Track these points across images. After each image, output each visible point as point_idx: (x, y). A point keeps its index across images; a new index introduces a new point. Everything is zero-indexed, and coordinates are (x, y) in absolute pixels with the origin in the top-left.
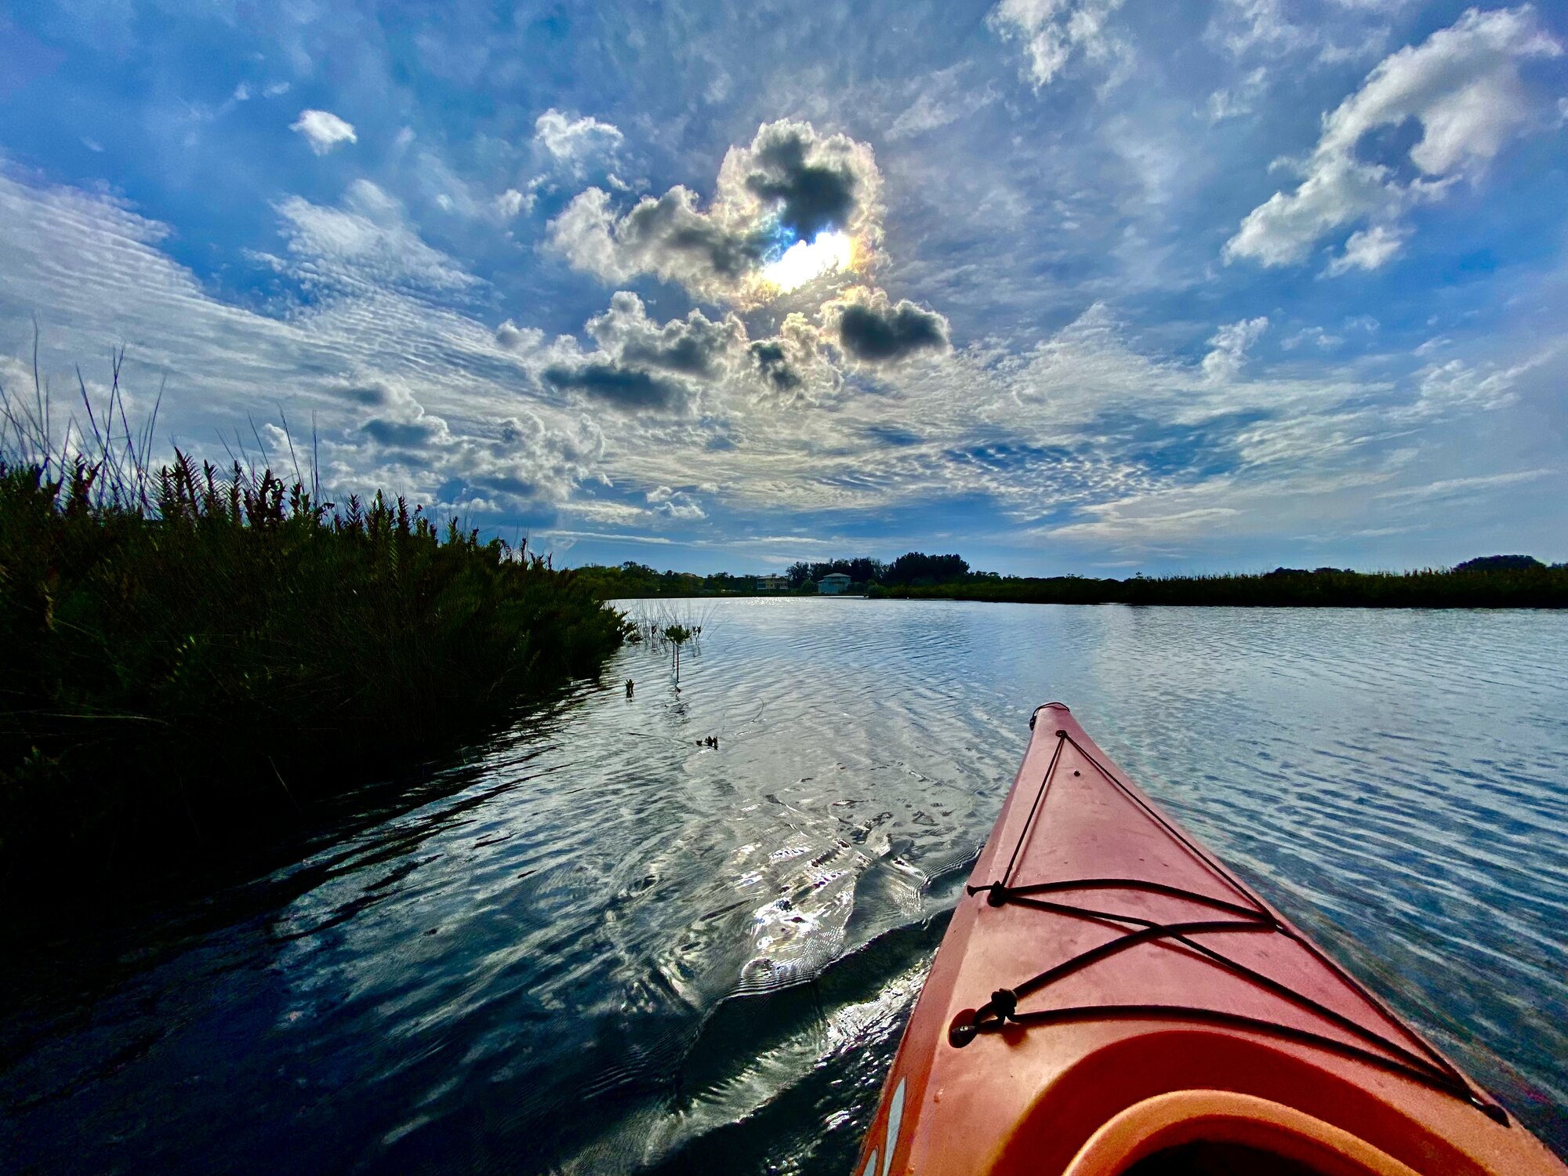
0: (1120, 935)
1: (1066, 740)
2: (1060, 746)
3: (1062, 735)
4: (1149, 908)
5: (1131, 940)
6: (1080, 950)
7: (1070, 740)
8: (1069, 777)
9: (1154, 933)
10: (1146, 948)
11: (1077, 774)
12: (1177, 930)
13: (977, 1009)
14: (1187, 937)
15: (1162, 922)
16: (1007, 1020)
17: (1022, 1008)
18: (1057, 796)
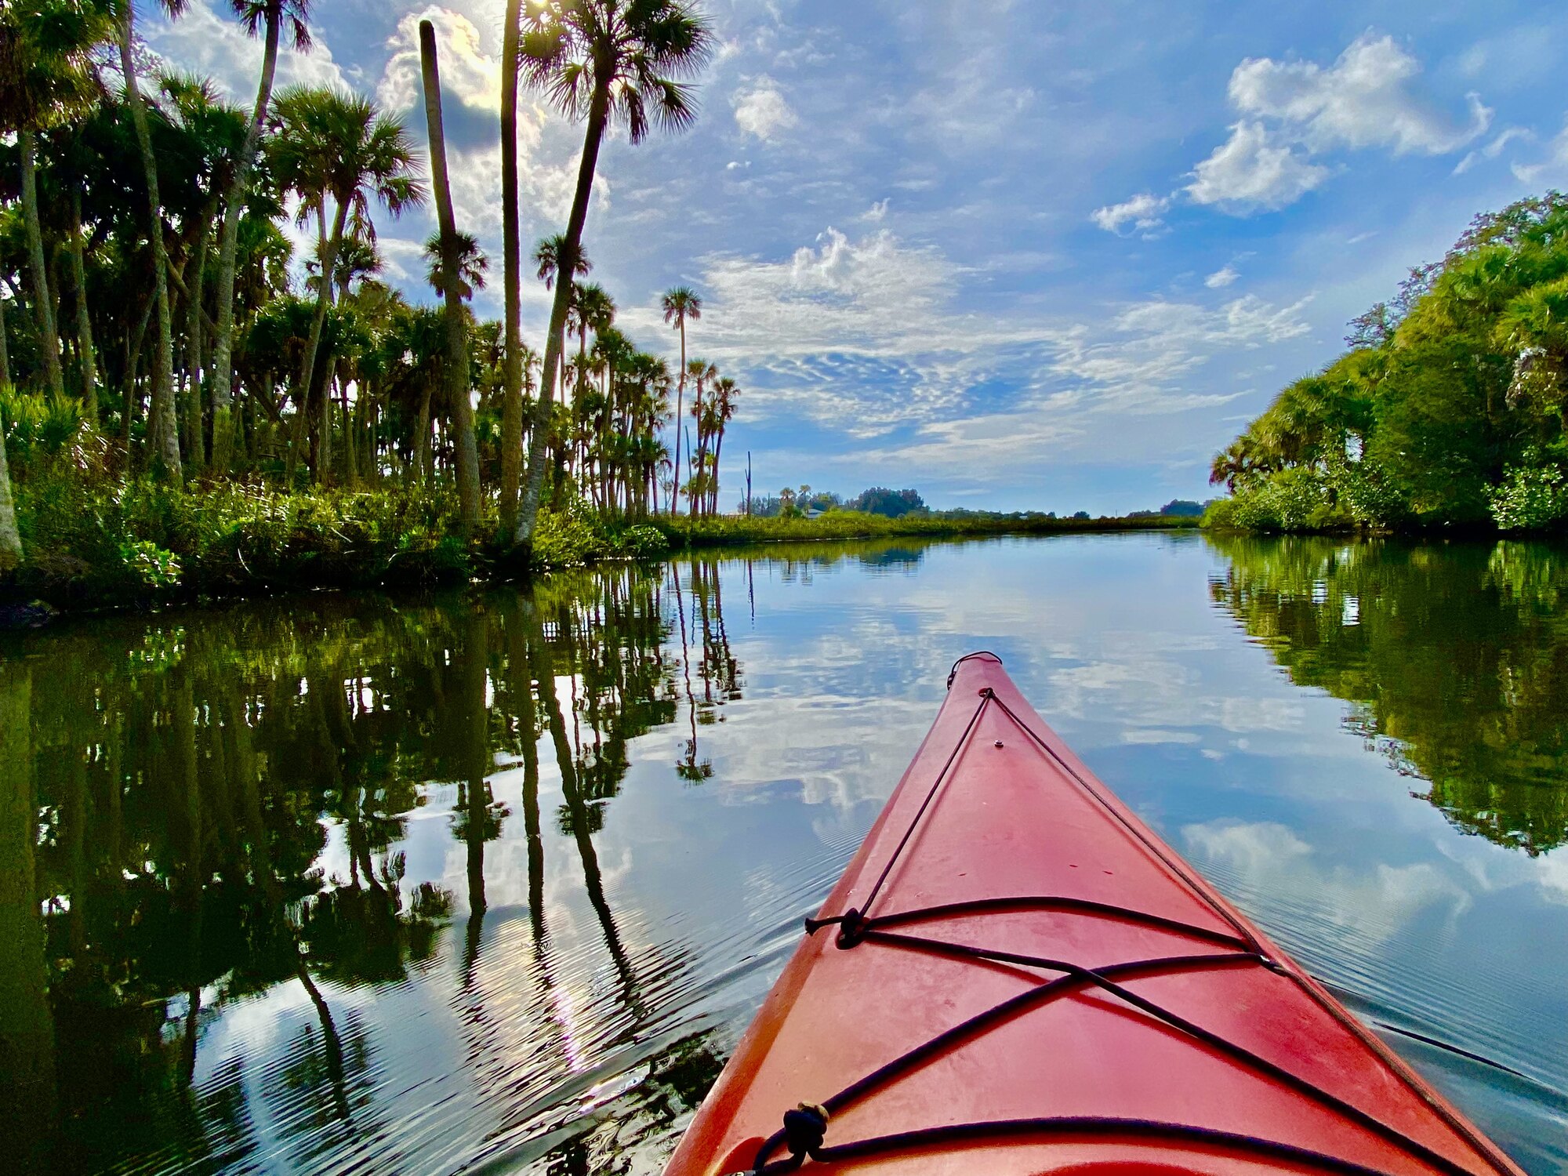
0: (1027, 987)
1: (991, 700)
2: (981, 711)
3: (988, 694)
4: (1074, 942)
5: (1043, 995)
6: (955, 1019)
7: (997, 701)
8: (987, 751)
9: (1075, 982)
10: (1062, 1008)
11: (999, 746)
12: (1110, 976)
13: (767, 1137)
14: (1125, 985)
15: (1088, 964)
16: (808, 1158)
17: (836, 1135)
18: (966, 778)
